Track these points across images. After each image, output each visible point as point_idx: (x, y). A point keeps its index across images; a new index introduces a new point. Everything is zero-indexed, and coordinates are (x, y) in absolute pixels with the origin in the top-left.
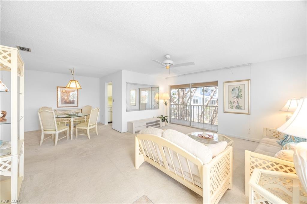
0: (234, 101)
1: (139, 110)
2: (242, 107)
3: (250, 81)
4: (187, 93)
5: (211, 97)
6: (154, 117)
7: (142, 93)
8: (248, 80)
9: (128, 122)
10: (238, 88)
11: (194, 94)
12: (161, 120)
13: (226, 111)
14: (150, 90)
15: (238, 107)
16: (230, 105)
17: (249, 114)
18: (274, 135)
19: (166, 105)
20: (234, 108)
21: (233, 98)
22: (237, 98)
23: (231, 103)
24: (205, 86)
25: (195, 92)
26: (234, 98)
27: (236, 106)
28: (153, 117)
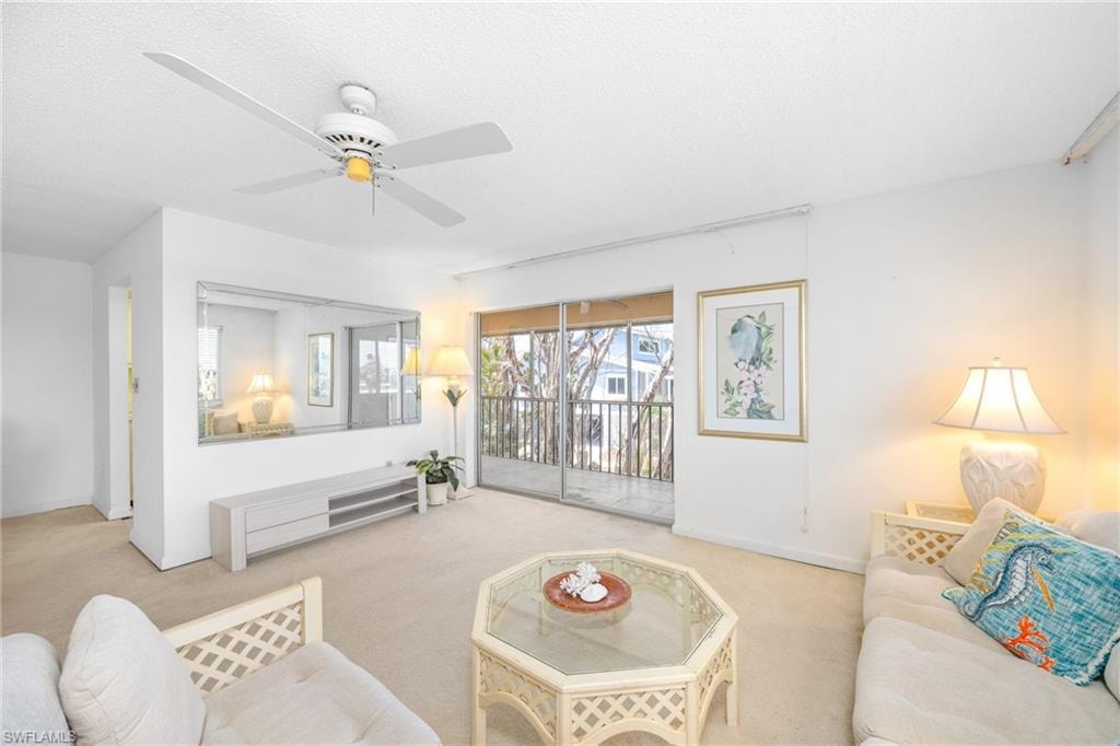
0: (741, 382)
1: (350, 428)
2: (773, 407)
3: (806, 286)
4: (576, 354)
5: (665, 367)
6: (389, 464)
7: (361, 348)
8: (798, 283)
9: (211, 503)
10: (757, 319)
11: (605, 353)
12: (422, 478)
13: (708, 426)
14: (395, 337)
15: (758, 411)
16: (725, 398)
17: (803, 441)
18: (921, 551)
19: (455, 404)
20: (742, 411)
21: (736, 364)
22: (752, 368)
23: (728, 390)
24: (634, 321)
25: (607, 349)
26: (741, 365)
27: (747, 402)
28: (384, 464)
